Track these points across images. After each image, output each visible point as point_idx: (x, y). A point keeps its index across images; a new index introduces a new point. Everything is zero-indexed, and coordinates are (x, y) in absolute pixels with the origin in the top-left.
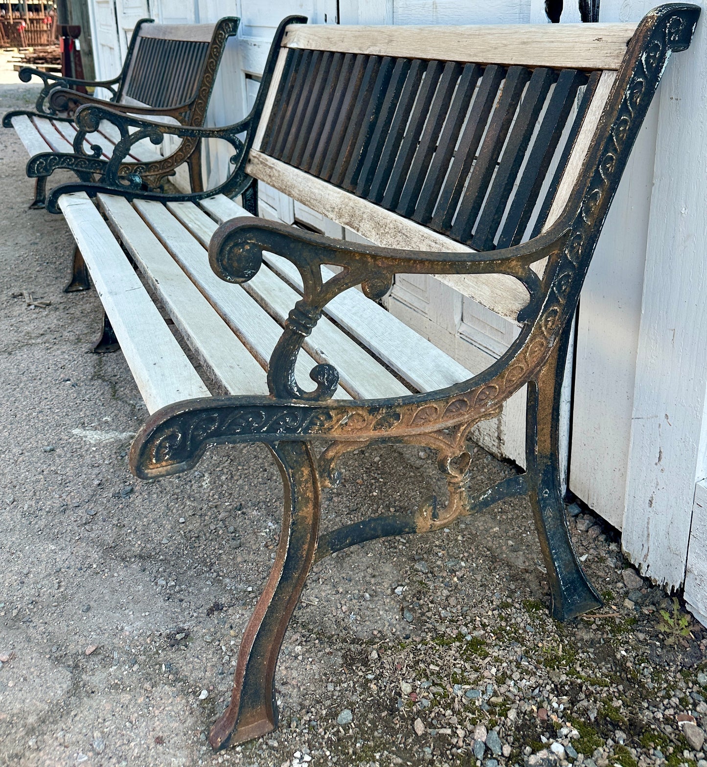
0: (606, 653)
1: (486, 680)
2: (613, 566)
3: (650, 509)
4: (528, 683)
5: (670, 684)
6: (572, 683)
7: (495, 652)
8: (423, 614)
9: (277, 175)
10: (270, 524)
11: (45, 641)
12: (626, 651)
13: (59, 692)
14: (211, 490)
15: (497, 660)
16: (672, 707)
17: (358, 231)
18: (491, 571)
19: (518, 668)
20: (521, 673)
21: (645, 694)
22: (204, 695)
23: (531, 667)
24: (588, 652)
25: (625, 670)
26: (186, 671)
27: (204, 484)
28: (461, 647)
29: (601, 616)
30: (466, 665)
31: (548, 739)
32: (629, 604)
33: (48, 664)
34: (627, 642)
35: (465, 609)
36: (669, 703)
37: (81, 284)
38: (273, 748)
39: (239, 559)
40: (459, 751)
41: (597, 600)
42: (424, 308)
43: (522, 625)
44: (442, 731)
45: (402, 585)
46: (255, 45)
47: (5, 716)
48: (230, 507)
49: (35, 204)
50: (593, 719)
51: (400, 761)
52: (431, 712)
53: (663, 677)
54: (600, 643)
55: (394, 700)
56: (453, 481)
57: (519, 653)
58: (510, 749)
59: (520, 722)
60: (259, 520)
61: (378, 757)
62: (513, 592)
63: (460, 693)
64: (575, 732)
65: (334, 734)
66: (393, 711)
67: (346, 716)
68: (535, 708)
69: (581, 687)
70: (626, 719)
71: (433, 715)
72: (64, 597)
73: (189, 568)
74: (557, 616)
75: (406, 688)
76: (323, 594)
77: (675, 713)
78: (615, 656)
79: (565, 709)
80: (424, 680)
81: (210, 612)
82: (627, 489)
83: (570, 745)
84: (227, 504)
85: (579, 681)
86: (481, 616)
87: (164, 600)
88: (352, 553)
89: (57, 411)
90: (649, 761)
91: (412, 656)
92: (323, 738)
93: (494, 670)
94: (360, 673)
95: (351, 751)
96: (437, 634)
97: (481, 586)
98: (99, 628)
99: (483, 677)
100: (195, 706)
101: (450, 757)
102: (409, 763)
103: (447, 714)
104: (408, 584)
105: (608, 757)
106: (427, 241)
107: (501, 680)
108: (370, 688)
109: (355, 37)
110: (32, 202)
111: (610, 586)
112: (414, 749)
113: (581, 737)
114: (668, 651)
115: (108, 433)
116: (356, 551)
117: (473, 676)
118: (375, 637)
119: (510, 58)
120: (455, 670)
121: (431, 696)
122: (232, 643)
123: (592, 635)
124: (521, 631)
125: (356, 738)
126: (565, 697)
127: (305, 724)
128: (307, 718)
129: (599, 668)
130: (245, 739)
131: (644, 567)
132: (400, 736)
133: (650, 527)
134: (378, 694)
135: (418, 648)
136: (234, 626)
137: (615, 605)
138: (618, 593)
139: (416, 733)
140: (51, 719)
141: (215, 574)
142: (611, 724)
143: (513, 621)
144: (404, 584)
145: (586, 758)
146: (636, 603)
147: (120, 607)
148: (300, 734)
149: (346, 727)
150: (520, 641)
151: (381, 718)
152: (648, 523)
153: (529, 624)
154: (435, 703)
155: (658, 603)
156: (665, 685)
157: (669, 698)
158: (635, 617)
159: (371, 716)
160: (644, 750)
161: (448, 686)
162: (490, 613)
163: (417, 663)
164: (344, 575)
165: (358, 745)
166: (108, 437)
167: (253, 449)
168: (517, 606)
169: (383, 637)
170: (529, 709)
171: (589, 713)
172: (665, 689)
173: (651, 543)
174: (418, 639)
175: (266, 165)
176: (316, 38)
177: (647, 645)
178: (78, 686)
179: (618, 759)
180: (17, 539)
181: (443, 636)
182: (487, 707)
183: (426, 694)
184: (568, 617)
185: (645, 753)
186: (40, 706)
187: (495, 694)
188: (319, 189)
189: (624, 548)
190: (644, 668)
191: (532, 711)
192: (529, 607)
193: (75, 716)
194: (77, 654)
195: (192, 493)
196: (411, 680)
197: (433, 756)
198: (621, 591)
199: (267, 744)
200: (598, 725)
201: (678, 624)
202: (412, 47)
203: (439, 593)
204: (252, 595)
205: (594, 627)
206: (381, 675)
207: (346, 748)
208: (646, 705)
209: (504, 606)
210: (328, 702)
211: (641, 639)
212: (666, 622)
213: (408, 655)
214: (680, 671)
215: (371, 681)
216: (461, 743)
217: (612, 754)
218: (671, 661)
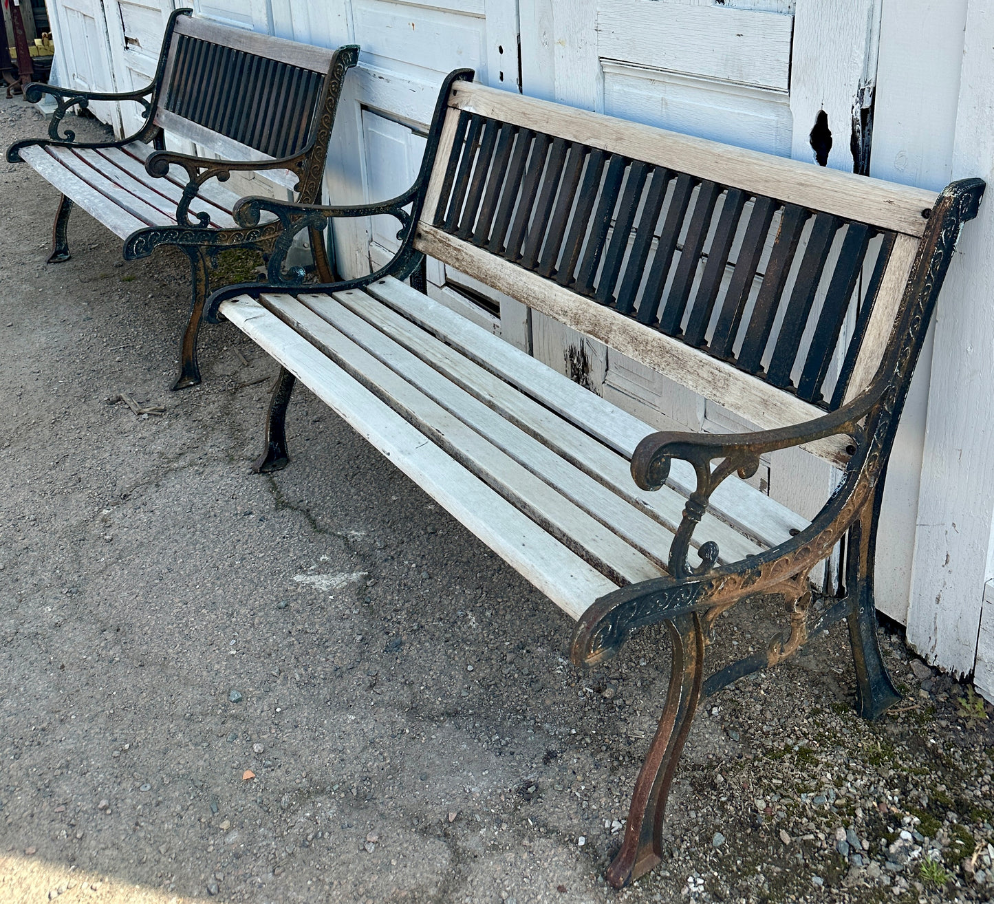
0: (918, 744)
1: (826, 786)
2: (899, 658)
3: (938, 606)
4: (862, 783)
5: (979, 764)
6: (899, 777)
7: (823, 758)
8: (746, 732)
9: (469, 260)
10: (560, 660)
11: (402, 815)
12: (934, 738)
13: (444, 862)
14: (483, 629)
15: (827, 765)
16: (986, 783)
17: (607, 342)
18: (791, 678)
19: (849, 769)
20: (854, 774)
21: (960, 776)
22: (582, 842)
23: (859, 767)
24: (902, 745)
25: (939, 756)
26: (553, 822)
27: (471, 623)
28: (792, 758)
29: (903, 709)
30: (804, 774)
31: (894, 829)
32: (924, 694)
33: (416, 837)
34: (933, 731)
35: (782, 720)
36: (983, 781)
37: (190, 378)
38: (665, 878)
39: (548, 702)
40: (826, 852)
41: (896, 694)
42: (653, 400)
43: (838, 728)
44: (805, 838)
45: (715, 706)
46: (380, 78)
47: (406, 893)
48: (512, 646)
49: (54, 256)
50: (925, 805)
51: (779, 869)
52: (789, 823)
53: (972, 757)
54: (909, 735)
55: (753, 818)
56: (797, 618)
57: (845, 756)
58: (868, 843)
59: (868, 818)
60: (547, 657)
61: (759, 870)
62: (818, 697)
63: (808, 801)
64: (916, 819)
65: (713, 856)
66: (756, 827)
67: (718, 839)
68: (875, 804)
69: (907, 779)
70: (953, 801)
71: (792, 824)
72: (394, 767)
73: (504, 719)
74: (865, 715)
75: (761, 804)
76: (646, 726)
77: (990, 789)
78: (926, 745)
79: (899, 800)
80: (772, 794)
81: (546, 760)
82: (912, 588)
83: (915, 831)
84: (507, 643)
85: (905, 773)
86: (799, 726)
87: (496, 756)
88: (654, 679)
89: (261, 555)
90: (982, 833)
91: (753, 773)
92: (706, 862)
93: (829, 775)
94: (714, 798)
95: (735, 868)
96: (765, 749)
97: (787, 696)
98: (447, 794)
99: (823, 783)
100: (578, 852)
101: (820, 858)
102: (788, 870)
103: (803, 822)
104: (721, 704)
105: (949, 836)
106: (706, 367)
107: (839, 783)
108: (727, 810)
109: (566, 121)
110: (51, 254)
111: (902, 679)
112: (787, 857)
113: (922, 823)
114: (970, 734)
115: (335, 576)
116: (658, 677)
117: (813, 783)
118: (712, 761)
119: (786, 196)
120: (796, 780)
121: (785, 808)
122: (583, 788)
123: (900, 728)
124: (839, 735)
125: (734, 857)
126: (896, 790)
127: (685, 852)
128: (684, 846)
129: (917, 759)
130: (640, 874)
131: (932, 658)
132: (771, 848)
133: (937, 621)
134: (736, 813)
135: (755, 765)
136: (576, 771)
137: (912, 696)
138: (911, 684)
139: (784, 844)
140: (451, 888)
141: (532, 721)
142: (941, 806)
143: (829, 726)
144: (716, 704)
145: (931, 840)
146: (930, 693)
147: (454, 770)
148: (685, 861)
149: (722, 848)
150: (840, 743)
151: (747, 835)
152: (935, 618)
153: (843, 727)
154: (790, 814)
155: (949, 689)
156: (976, 765)
157: (982, 776)
158: (933, 706)
159: (739, 835)
160: (975, 824)
161: (795, 797)
162: (805, 721)
163: (760, 779)
164: (656, 704)
165: (738, 862)
166: (340, 580)
167: (502, 576)
168: (828, 710)
169: (719, 760)
170: (870, 806)
171: (921, 800)
172: (976, 768)
173: (938, 636)
174: (751, 757)
175: (450, 246)
176: (504, 108)
177: (950, 730)
178: (458, 853)
179: (957, 836)
180: (308, 713)
181: (772, 750)
182: (835, 809)
183: (779, 807)
184: (876, 715)
185: (976, 827)
186: (435, 878)
187: (838, 797)
188: (539, 287)
189: (909, 641)
190: (954, 752)
191: (874, 807)
192: (837, 710)
193: (472, 881)
194: (440, 823)
195: (465, 636)
196: (761, 797)
197: (805, 860)
198: (913, 682)
199: (659, 875)
200: (931, 809)
201: (974, 708)
202: (653, 153)
203: (753, 709)
204: (579, 738)
205: (900, 720)
206: (732, 796)
207: (730, 866)
208: (965, 785)
209: (815, 712)
210: (696, 829)
211: (944, 726)
212: (964, 708)
213: (750, 773)
214: (985, 750)
215: (725, 803)
216: (825, 845)
217: (951, 833)
218: (974, 742)
